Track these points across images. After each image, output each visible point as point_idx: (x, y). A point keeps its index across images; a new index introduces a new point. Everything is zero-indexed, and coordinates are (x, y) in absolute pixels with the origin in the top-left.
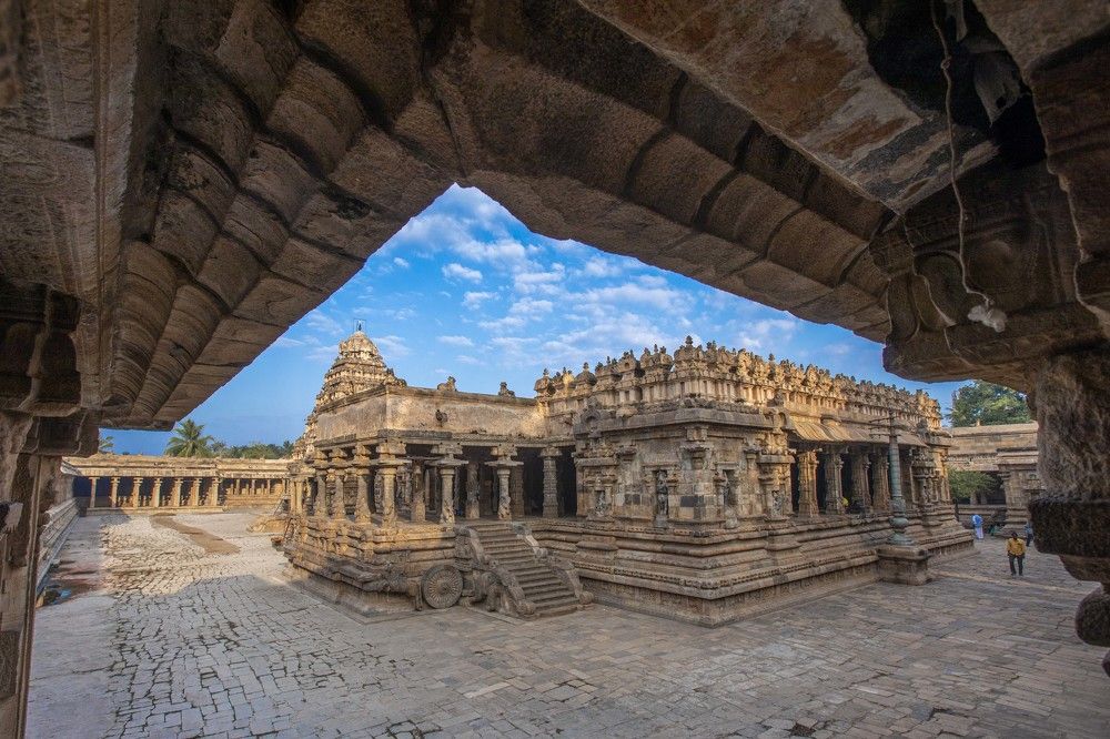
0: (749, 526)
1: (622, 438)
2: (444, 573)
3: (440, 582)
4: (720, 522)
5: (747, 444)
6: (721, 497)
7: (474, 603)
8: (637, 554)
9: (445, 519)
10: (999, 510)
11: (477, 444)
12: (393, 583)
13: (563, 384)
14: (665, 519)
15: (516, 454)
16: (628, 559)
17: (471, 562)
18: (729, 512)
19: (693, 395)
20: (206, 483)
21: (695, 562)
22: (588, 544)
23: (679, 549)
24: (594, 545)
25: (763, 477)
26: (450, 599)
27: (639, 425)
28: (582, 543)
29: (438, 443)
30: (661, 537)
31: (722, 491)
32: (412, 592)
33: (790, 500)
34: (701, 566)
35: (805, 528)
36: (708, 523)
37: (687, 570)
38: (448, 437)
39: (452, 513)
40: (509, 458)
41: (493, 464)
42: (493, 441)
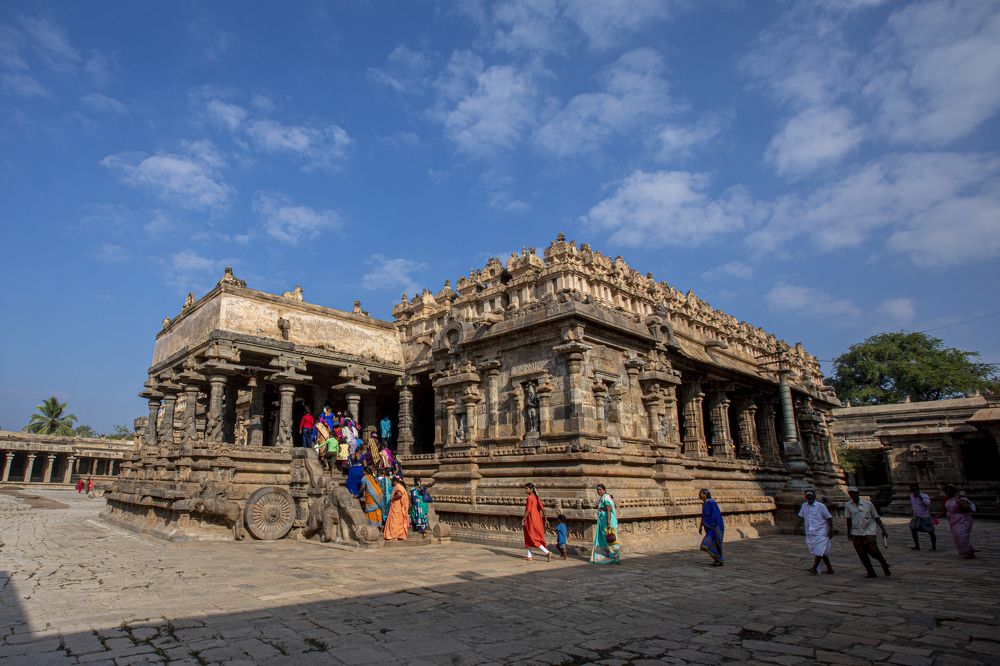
0: (634, 449)
1: (487, 351)
2: (273, 496)
3: (268, 506)
4: (601, 438)
5: (628, 357)
6: (601, 410)
7: (309, 535)
8: (503, 481)
9: (282, 441)
10: (882, 490)
11: (323, 361)
12: (209, 501)
13: (423, 304)
14: (537, 436)
15: (368, 378)
16: (493, 487)
17: (306, 487)
18: (611, 428)
19: (567, 291)
20: (61, 458)
21: (572, 481)
22: (447, 474)
23: (554, 469)
24: (453, 474)
25: (648, 397)
26: (279, 529)
27: (506, 329)
28: (438, 474)
29: (279, 353)
30: (530, 458)
31: (602, 402)
32: (232, 515)
33: (678, 429)
34: (580, 484)
35: (695, 463)
36: (587, 437)
37: (564, 491)
38: (291, 349)
39: (290, 435)
40: (359, 381)
41: (341, 386)
42: (343, 360)
